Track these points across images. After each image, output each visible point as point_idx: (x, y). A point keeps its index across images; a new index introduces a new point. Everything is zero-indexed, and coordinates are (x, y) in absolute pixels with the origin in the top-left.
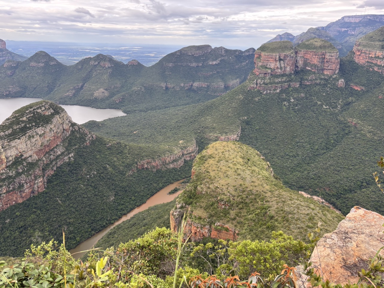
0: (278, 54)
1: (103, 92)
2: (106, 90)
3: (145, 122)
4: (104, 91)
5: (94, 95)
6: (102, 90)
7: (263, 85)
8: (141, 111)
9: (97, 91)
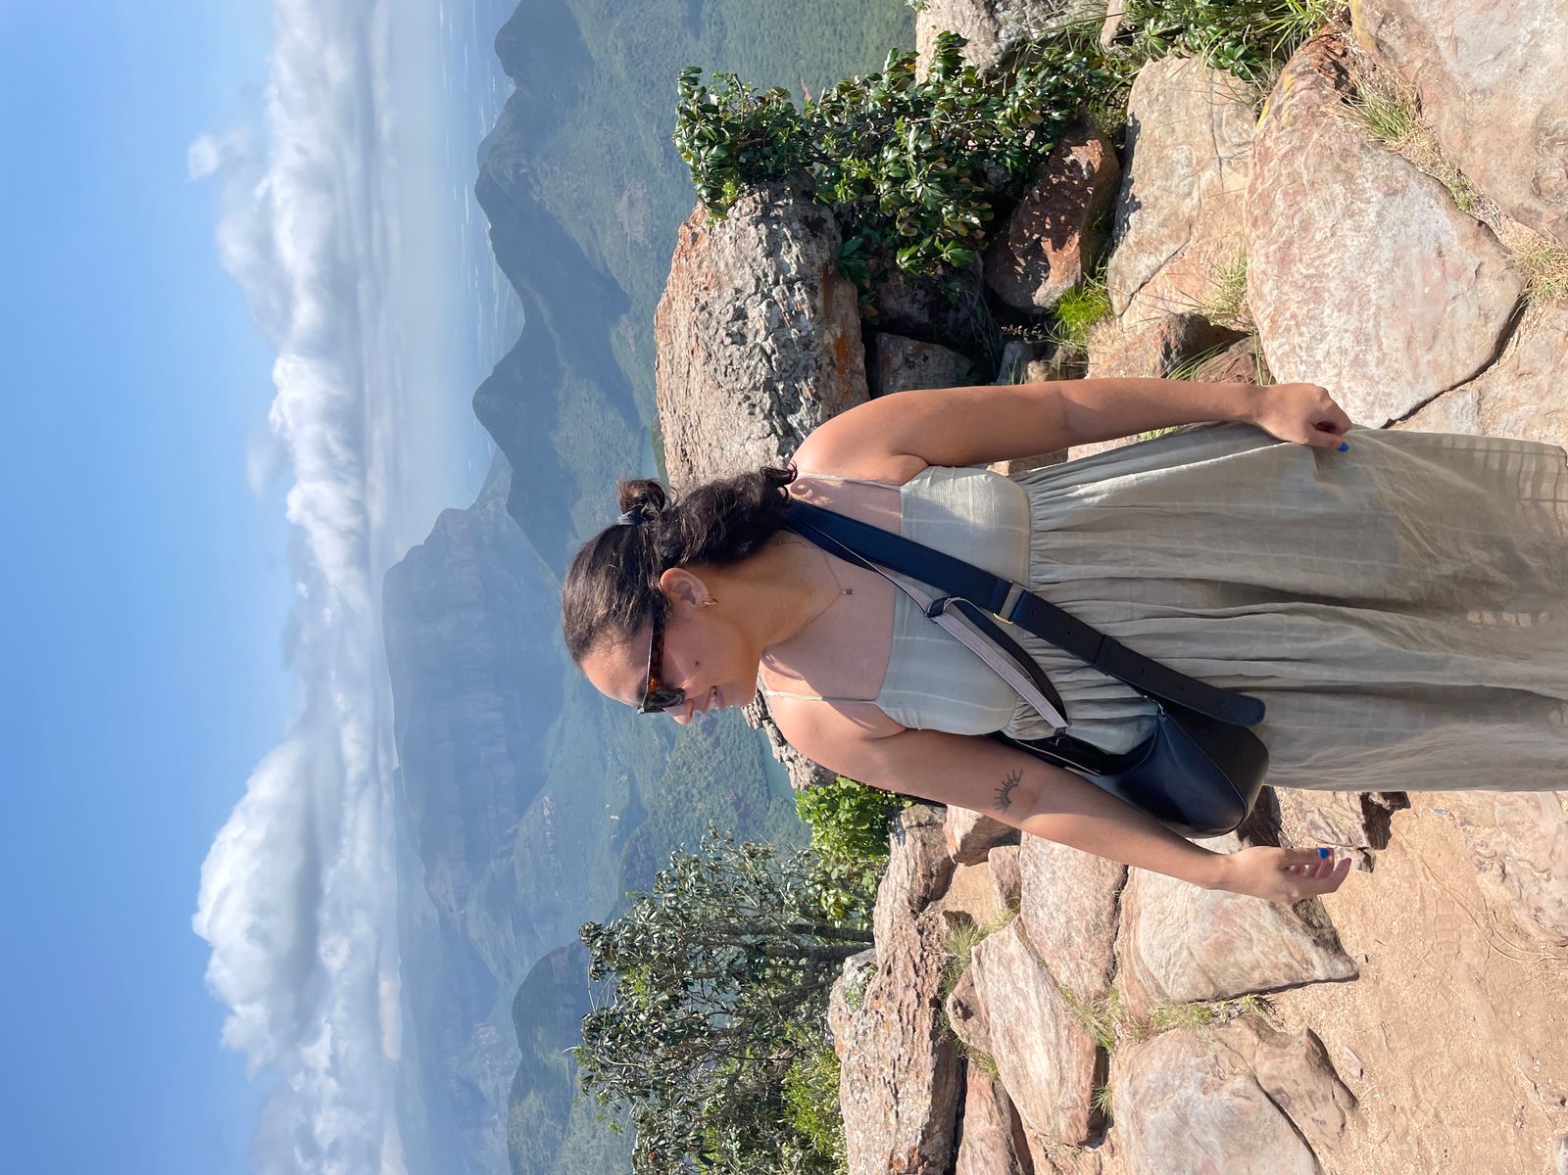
1: (631, 204)
2: (620, 188)
3: (767, 40)
4: (625, 198)
5: (640, 241)
6: (621, 206)
8: (719, 50)
9: (627, 229)
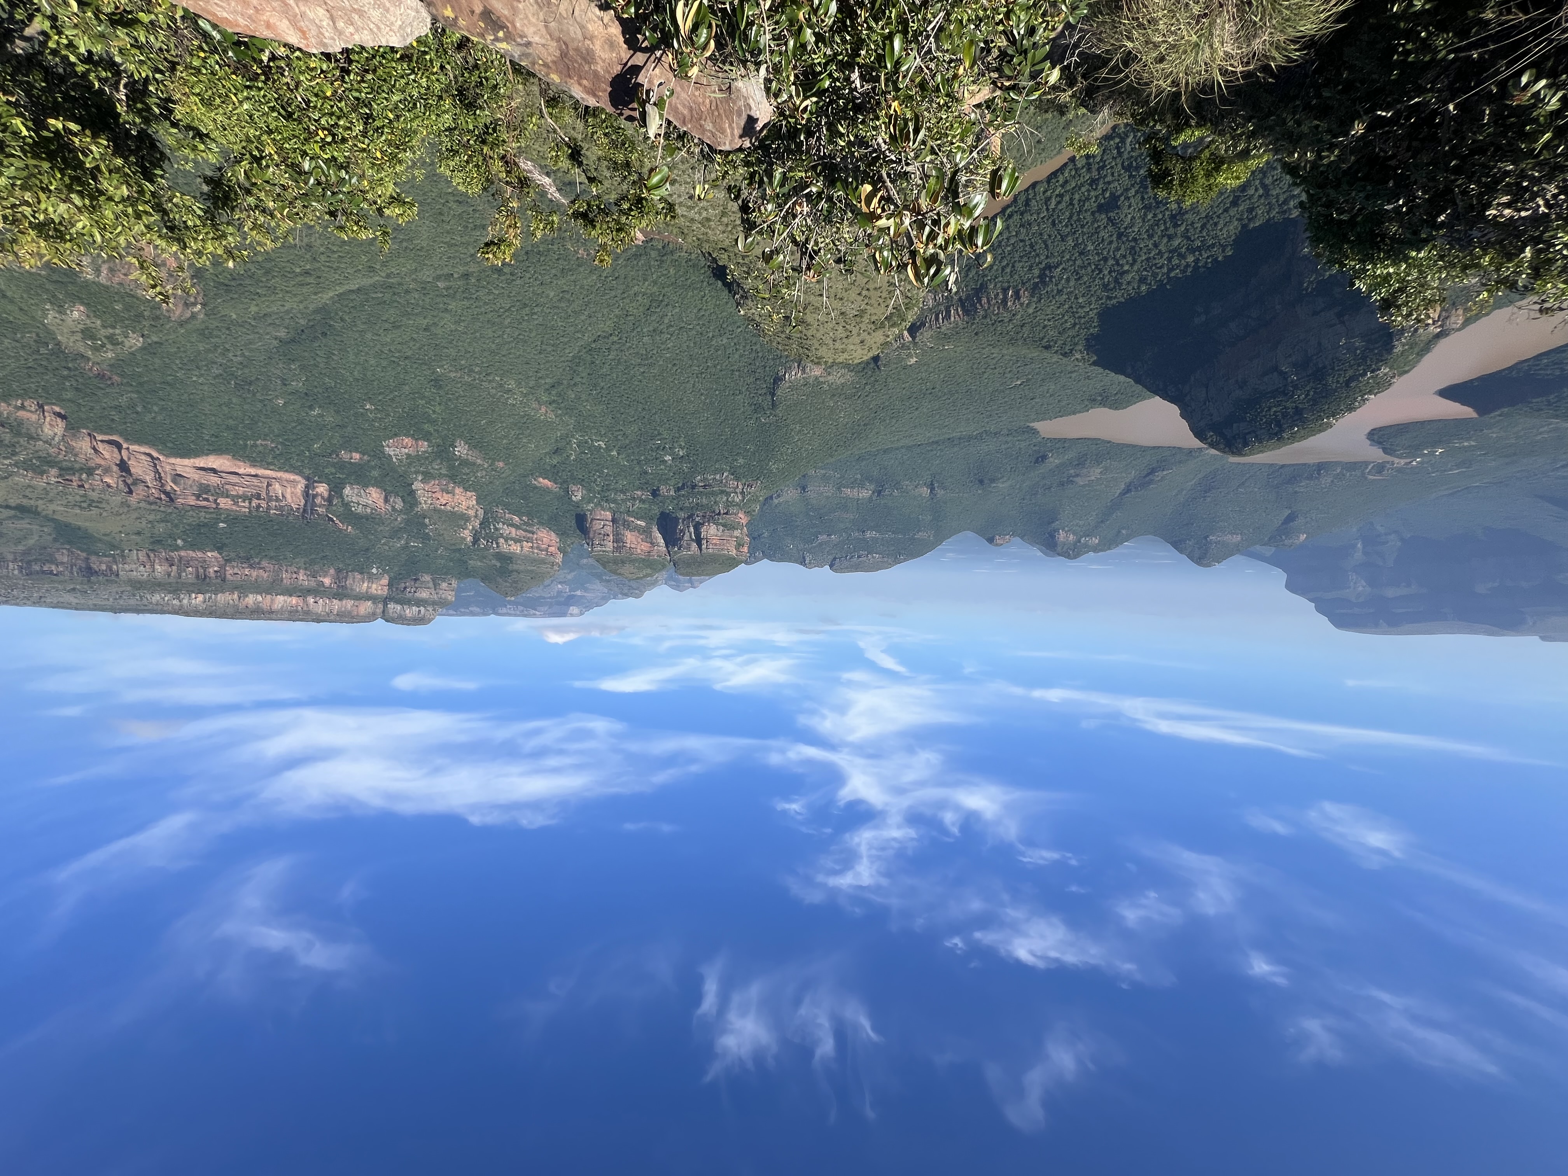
0: (704, 550)
7: (728, 490)
9: (1093, 478)
